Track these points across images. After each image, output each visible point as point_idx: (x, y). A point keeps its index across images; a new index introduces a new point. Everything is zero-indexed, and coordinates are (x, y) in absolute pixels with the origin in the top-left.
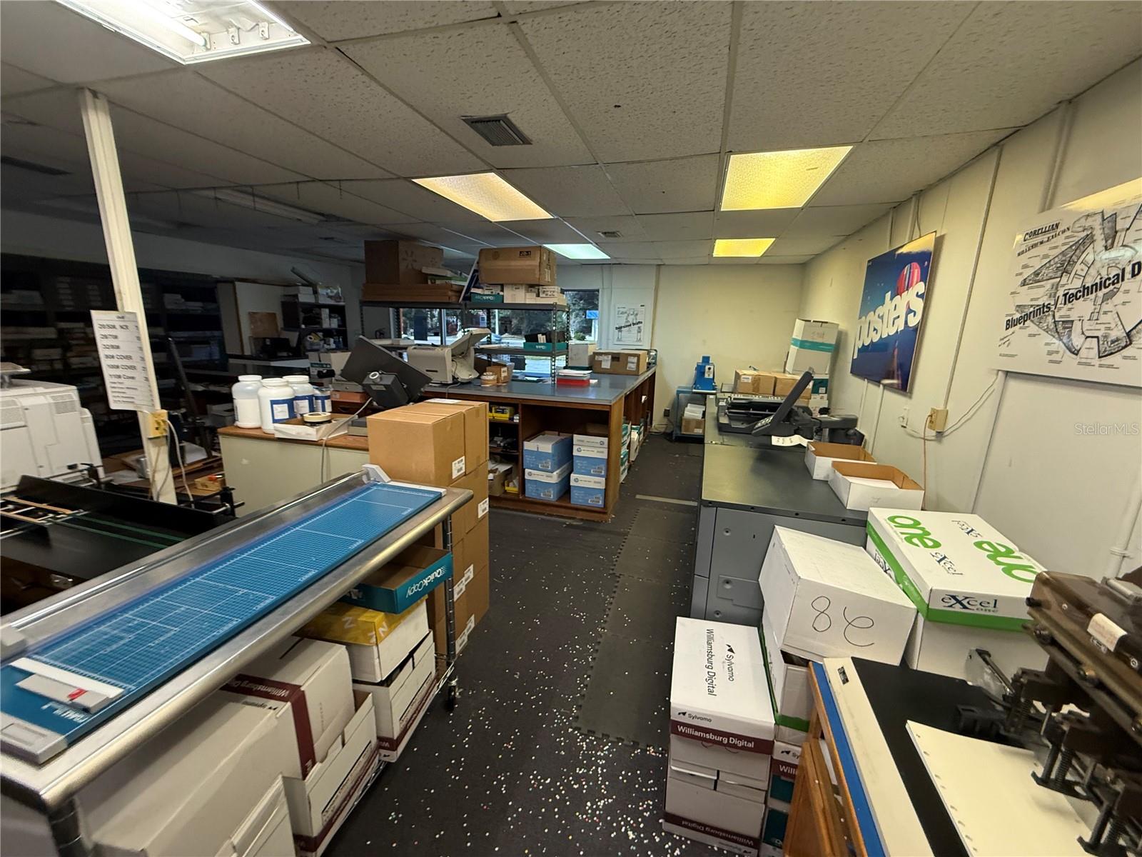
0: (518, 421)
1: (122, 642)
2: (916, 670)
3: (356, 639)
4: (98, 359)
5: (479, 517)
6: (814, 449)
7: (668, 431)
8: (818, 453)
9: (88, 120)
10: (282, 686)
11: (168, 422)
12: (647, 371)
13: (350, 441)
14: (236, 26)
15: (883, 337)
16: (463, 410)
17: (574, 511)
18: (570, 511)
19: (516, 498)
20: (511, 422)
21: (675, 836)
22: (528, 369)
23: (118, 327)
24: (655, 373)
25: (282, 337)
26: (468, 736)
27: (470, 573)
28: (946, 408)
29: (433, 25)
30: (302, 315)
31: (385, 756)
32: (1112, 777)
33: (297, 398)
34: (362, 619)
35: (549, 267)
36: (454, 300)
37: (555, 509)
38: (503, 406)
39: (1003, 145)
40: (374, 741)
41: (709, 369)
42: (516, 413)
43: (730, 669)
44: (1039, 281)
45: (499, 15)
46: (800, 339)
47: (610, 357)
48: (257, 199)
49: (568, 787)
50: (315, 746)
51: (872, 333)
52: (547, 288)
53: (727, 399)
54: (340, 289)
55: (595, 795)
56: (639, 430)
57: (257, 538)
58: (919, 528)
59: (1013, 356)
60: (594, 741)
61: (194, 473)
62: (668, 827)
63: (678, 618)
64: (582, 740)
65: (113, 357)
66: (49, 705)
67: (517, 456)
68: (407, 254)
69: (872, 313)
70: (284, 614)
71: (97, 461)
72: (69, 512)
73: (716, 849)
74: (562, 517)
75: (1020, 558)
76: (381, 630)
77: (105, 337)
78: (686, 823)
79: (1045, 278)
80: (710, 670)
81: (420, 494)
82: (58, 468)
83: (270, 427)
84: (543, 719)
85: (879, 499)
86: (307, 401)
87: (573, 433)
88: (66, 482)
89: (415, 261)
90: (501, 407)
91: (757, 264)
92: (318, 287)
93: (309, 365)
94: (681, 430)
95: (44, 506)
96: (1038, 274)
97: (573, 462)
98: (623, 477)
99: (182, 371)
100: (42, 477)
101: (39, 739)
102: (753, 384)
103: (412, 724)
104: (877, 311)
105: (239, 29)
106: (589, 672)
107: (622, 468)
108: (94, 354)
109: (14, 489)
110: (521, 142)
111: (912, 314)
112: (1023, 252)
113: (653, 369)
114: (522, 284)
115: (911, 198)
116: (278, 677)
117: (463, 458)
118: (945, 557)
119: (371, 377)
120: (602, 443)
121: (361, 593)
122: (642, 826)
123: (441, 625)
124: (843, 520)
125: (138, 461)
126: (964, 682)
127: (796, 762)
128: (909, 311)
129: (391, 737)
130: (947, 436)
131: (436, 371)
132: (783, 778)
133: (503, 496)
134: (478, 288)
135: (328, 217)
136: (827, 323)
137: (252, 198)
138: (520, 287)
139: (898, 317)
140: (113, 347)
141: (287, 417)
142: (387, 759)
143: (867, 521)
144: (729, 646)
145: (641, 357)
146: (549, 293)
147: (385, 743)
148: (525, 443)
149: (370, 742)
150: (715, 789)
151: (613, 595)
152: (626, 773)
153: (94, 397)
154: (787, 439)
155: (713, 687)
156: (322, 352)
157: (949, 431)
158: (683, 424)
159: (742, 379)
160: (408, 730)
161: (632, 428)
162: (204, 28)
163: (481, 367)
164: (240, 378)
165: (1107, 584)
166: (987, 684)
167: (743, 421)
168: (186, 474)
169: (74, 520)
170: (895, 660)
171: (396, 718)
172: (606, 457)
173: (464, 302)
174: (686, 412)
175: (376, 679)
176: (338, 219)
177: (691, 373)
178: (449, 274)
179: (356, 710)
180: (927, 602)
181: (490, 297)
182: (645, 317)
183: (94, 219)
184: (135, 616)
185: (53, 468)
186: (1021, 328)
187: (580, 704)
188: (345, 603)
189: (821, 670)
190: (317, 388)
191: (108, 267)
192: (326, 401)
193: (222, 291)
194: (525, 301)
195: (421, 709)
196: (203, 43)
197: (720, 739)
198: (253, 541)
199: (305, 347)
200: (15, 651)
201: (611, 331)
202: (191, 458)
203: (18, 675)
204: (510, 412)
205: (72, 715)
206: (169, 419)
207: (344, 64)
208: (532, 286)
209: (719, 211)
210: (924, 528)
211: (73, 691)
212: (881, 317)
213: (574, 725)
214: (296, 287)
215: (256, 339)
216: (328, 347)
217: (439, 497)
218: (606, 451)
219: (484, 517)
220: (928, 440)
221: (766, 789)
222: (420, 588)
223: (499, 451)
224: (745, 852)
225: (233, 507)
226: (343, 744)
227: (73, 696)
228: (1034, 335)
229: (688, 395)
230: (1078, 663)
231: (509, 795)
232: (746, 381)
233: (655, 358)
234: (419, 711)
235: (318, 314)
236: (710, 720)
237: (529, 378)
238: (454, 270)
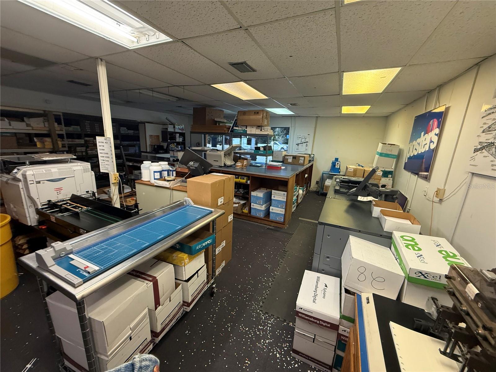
0: (249, 183)
1: (100, 253)
2: (403, 303)
3: (177, 263)
4: (97, 151)
5: (229, 221)
6: (375, 203)
7: (317, 191)
8: (376, 205)
9: (99, 69)
10: (150, 276)
11: (119, 177)
12: (308, 164)
13: (181, 188)
14: (148, 35)
15: (419, 153)
16: (224, 178)
17: (271, 223)
18: (269, 222)
19: (247, 215)
20: (246, 183)
21: (296, 359)
22: (257, 161)
23: (104, 142)
24: (313, 164)
25: (161, 145)
26: (218, 307)
27: (224, 244)
28: (444, 188)
29: (217, 32)
30: (169, 136)
31: (185, 309)
32: (466, 352)
33: (163, 171)
34: (179, 256)
35: (267, 118)
36: (226, 132)
37: (263, 221)
38: (244, 176)
39: (480, 65)
40: (182, 302)
41: (338, 164)
42: (249, 180)
43: (324, 294)
44: (490, 131)
45: (241, 27)
46: (380, 152)
47: (292, 157)
48: (153, 92)
49: (255, 332)
50: (160, 300)
51: (414, 151)
52: (265, 127)
53: (340, 178)
54: (183, 126)
55: (265, 338)
56: (303, 189)
57: (145, 222)
58: (414, 242)
59: (476, 166)
60: (267, 316)
61: (127, 197)
62: (293, 355)
63: (306, 270)
64: (262, 316)
65: (102, 153)
66: (79, 270)
67: (248, 198)
68: (209, 113)
69: (415, 141)
70: (151, 250)
71: (95, 190)
72: (86, 208)
73: (313, 367)
74: (265, 224)
75: (459, 259)
76: (186, 261)
77: (100, 146)
78: (301, 354)
79: (493, 130)
80: (315, 293)
81: (204, 210)
82: (83, 192)
83: (153, 181)
84: (248, 305)
85: (399, 228)
86: (167, 172)
87: (272, 189)
88: (85, 197)
89: (212, 116)
90: (243, 177)
91: (363, 116)
92: (175, 125)
93: (170, 157)
94: (323, 191)
95: (78, 205)
96: (490, 128)
97: (271, 202)
98: (293, 210)
99: (124, 157)
100: (78, 195)
101: (76, 280)
102: (354, 172)
103: (196, 298)
104: (417, 140)
105: (149, 35)
106: (269, 289)
107: (293, 206)
108: (96, 149)
109: (70, 198)
110: (252, 71)
111: (433, 143)
112: (484, 117)
113: (312, 163)
114: (255, 126)
115: (436, 88)
116: (149, 273)
117: (223, 197)
118: (422, 255)
119: (190, 164)
120: (284, 194)
121: (180, 246)
122: (283, 353)
123: (210, 263)
124: (381, 235)
125: (108, 191)
126: (424, 310)
127: (347, 335)
128: (431, 142)
129: (187, 301)
130: (444, 201)
131: (218, 161)
132: (342, 342)
133: (241, 214)
134: (237, 127)
135: (179, 99)
136: (394, 145)
137: (152, 92)
138: (254, 127)
139: (426, 144)
140: (102, 150)
141: (159, 178)
142: (186, 310)
143: (392, 237)
144: (326, 284)
145: (305, 158)
146: (266, 130)
147: (186, 304)
148: (252, 192)
149: (180, 302)
150: (314, 342)
151: (283, 259)
152: (279, 331)
153: (95, 167)
154: (366, 198)
155: (315, 300)
156: (175, 152)
157: (445, 199)
158: (324, 188)
159: (348, 170)
160: (194, 300)
161: (299, 188)
162: (138, 36)
163: (236, 159)
164: (144, 162)
165: (481, 272)
166: (433, 312)
167: (346, 189)
168: (124, 197)
169: (87, 211)
170: (394, 298)
171: (190, 294)
172: (285, 201)
173: (231, 133)
174: (326, 183)
175: (183, 279)
176: (183, 99)
177: (330, 165)
178: (225, 121)
179: (176, 289)
180: (408, 274)
181: (241, 131)
182: (310, 140)
183: (98, 100)
184: (105, 245)
185: (81, 192)
186: (480, 153)
187: (263, 301)
188: (173, 249)
189: (359, 297)
190: (171, 167)
191: (102, 117)
192: (174, 172)
193: (141, 127)
194: (256, 132)
195: (200, 293)
196: (137, 41)
197: (316, 321)
198: (143, 223)
199: (169, 149)
200: (70, 252)
201: (294, 145)
202: (126, 191)
203: (70, 260)
204: (246, 179)
205: (85, 274)
206: (119, 176)
207: (185, 46)
208: (259, 126)
209: (342, 95)
210: (416, 242)
211: (86, 266)
212: (419, 144)
213: (260, 309)
214: (167, 125)
215: (152, 145)
216: (177, 149)
217: (211, 212)
218: (286, 198)
219: (231, 222)
220: (434, 202)
221: (335, 345)
222: (201, 246)
223: (241, 195)
224: (325, 371)
225: (138, 210)
226: (170, 301)
227: (85, 268)
228: (486, 157)
229: (328, 175)
230: (461, 304)
231: (231, 332)
232: (350, 170)
233: (313, 158)
234: (199, 294)
235: (175, 136)
236: (312, 313)
237: (258, 165)
238: (227, 120)
